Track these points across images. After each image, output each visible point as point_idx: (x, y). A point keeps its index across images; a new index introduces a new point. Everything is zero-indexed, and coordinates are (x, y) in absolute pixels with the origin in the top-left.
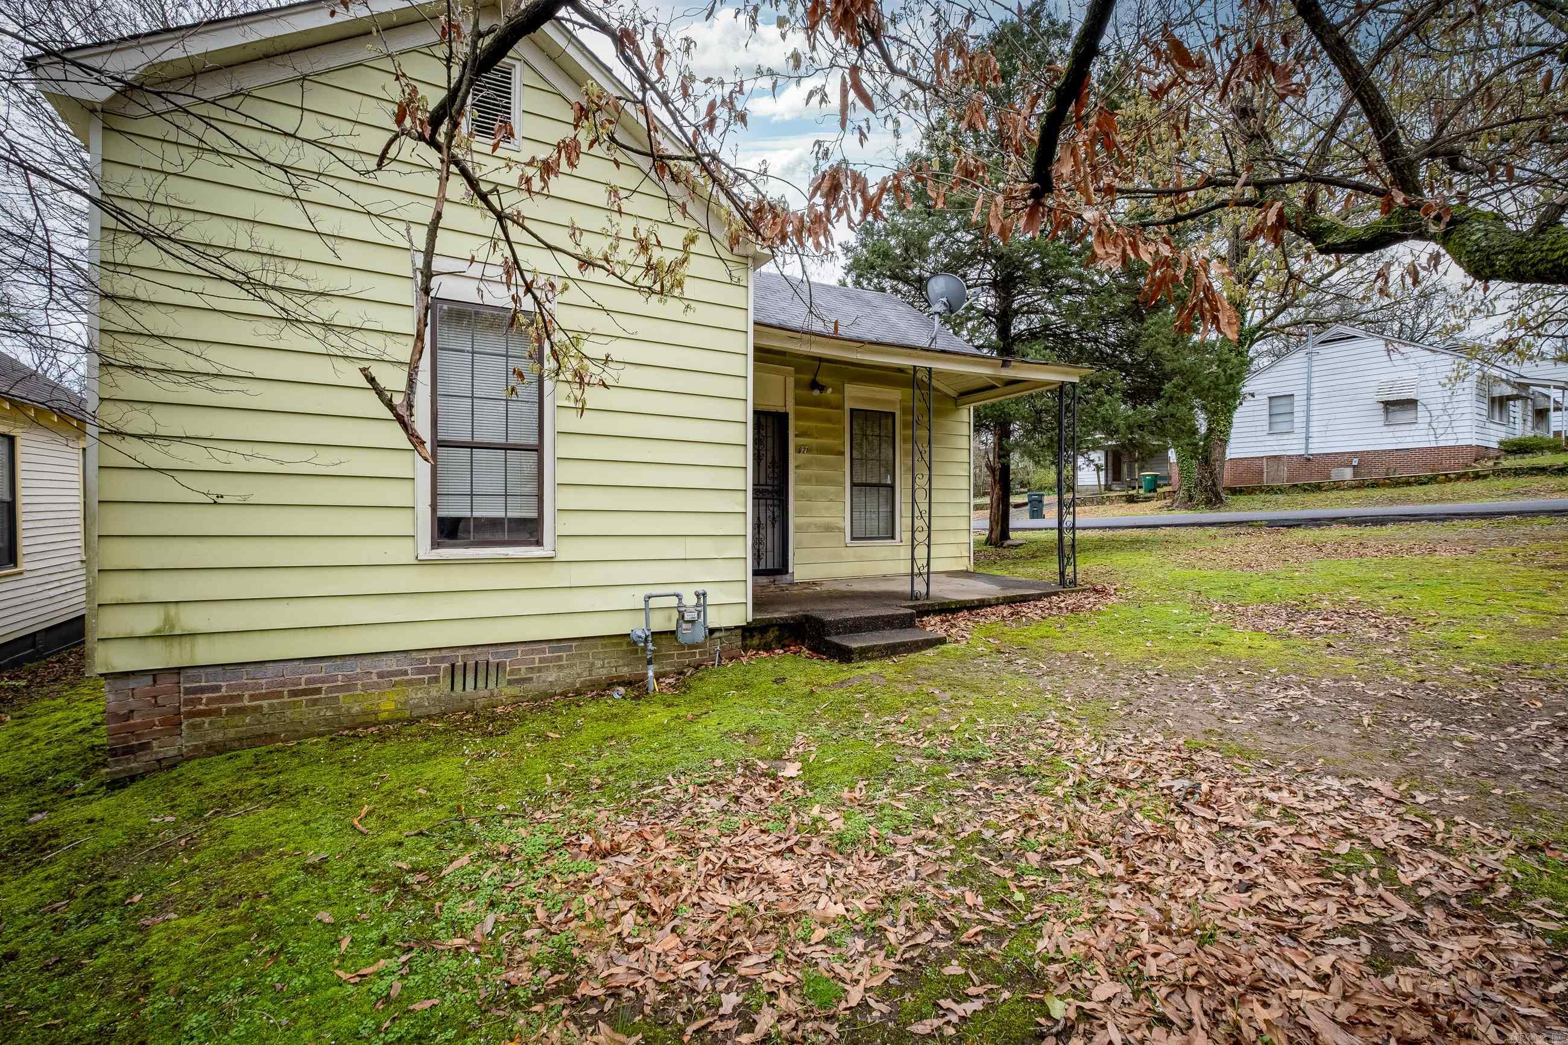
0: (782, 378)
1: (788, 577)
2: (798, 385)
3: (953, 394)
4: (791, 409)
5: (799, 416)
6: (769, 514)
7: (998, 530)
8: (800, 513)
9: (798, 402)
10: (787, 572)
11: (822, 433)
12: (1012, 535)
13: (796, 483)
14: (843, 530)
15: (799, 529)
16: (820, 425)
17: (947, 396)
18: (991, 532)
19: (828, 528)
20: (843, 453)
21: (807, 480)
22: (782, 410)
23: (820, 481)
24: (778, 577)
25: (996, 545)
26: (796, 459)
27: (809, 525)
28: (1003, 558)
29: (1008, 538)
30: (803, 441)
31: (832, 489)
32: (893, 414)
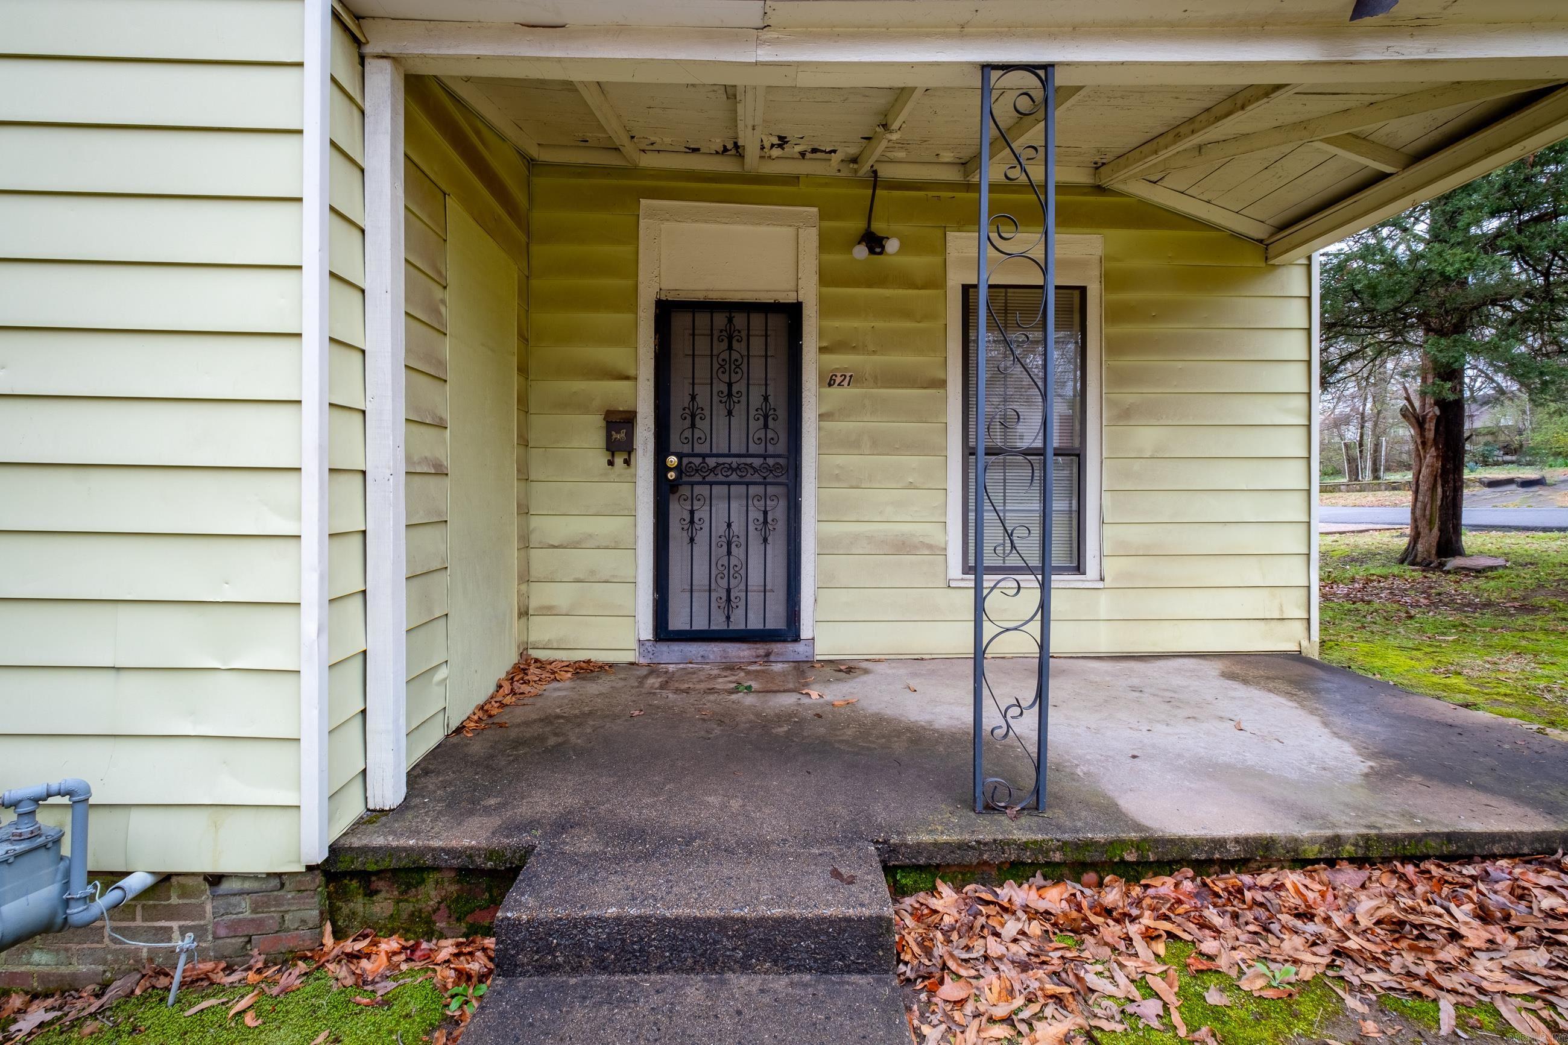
0: (791, 231)
1: (800, 647)
2: (825, 243)
3: (1257, 231)
4: (809, 295)
5: (826, 309)
6: (755, 514)
7: (1430, 539)
8: (828, 513)
9: (826, 278)
10: (797, 638)
11: (886, 343)
12: (1469, 540)
13: (822, 448)
14: (943, 551)
15: (826, 547)
16: (880, 324)
17: (1238, 237)
18: (1416, 538)
19: (903, 547)
20: (942, 384)
21: (851, 444)
22: (791, 298)
23: (882, 445)
24: (777, 647)
25: (1426, 566)
26: (820, 398)
27: (856, 538)
28: (1437, 601)
29: (1458, 552)
30: (838, 361)
31: (913, 461)
32: (1083, 290)
